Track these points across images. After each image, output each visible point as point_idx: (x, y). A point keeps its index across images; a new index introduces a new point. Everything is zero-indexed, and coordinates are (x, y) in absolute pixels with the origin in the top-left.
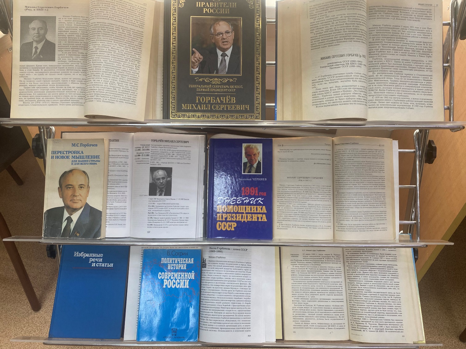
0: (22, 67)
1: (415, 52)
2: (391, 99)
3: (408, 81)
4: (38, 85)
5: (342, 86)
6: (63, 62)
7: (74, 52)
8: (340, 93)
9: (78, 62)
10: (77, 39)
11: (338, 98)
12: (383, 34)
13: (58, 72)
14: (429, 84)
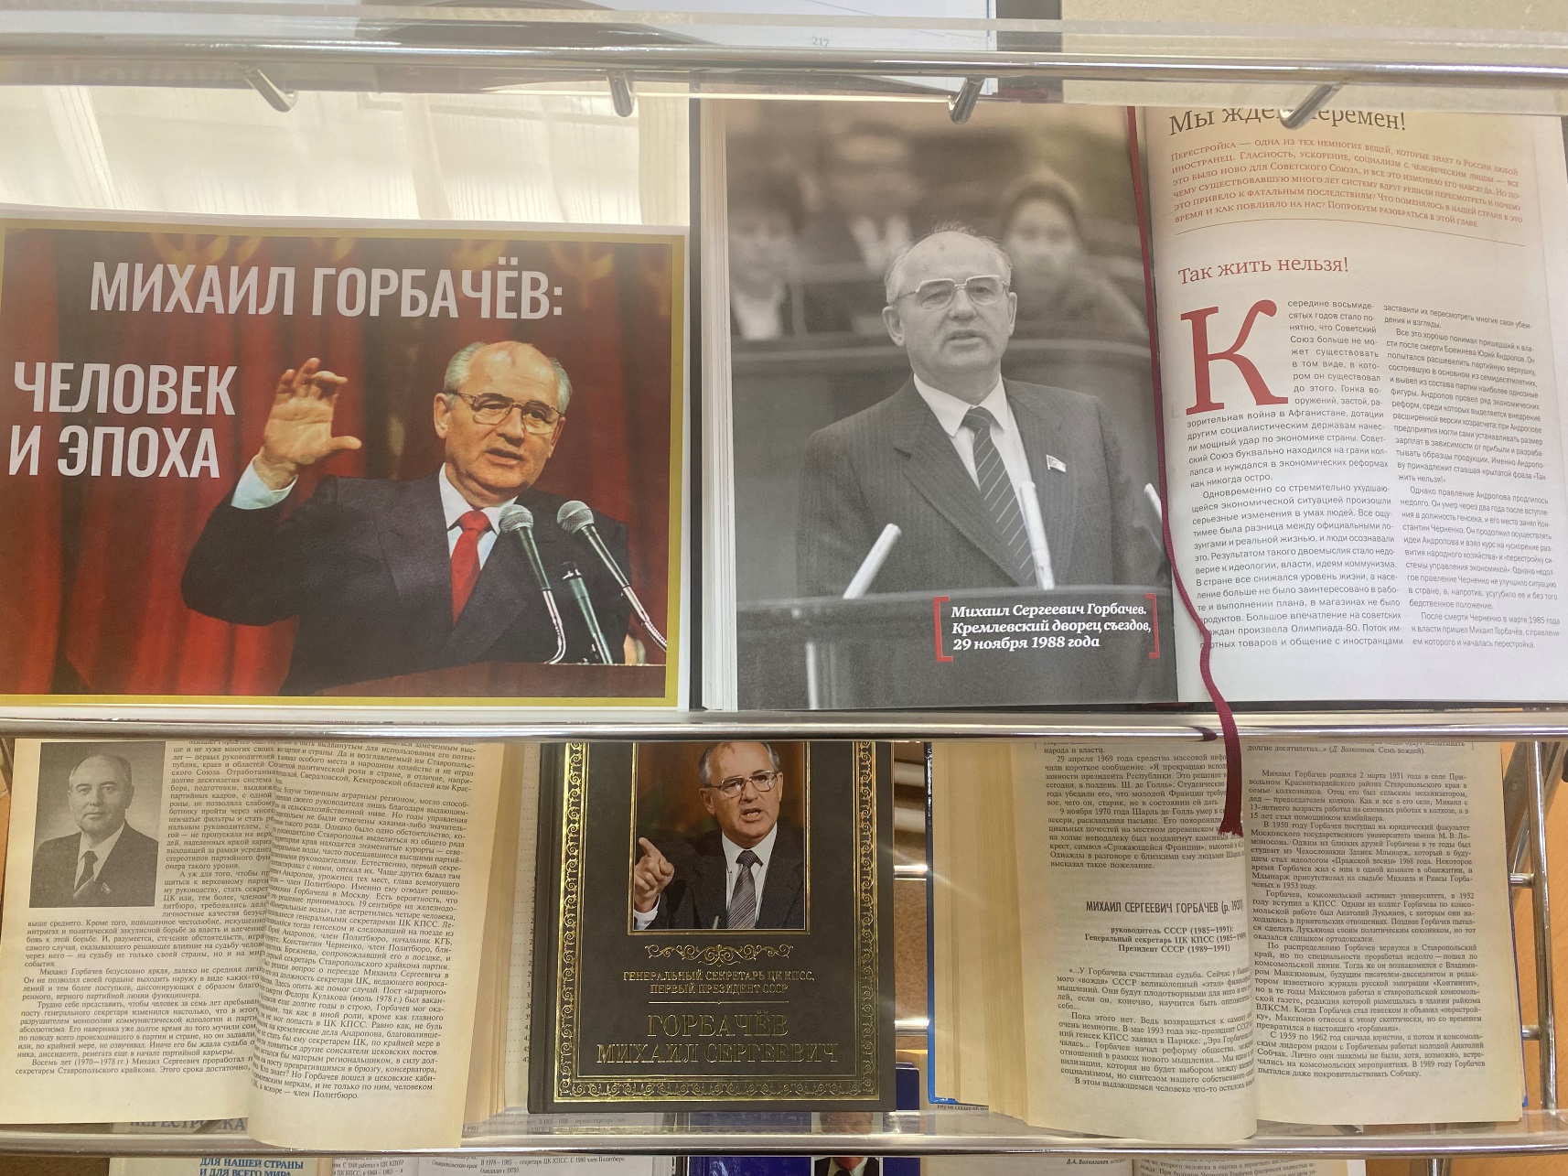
0: (36, 930)
1: (1410, 866)
2: (1338, 1044)
3: (1392, 970)
4: (89, 997)
5: (1166, 1022)
6: (184, 911)
7: (221, 870)
8: (1159, 1046)
9: (236, 906)
10: (236, 823)
11: (1151, 1065)
12: (1300, 805)
13: (164, 947)
14: (1466, 979)
